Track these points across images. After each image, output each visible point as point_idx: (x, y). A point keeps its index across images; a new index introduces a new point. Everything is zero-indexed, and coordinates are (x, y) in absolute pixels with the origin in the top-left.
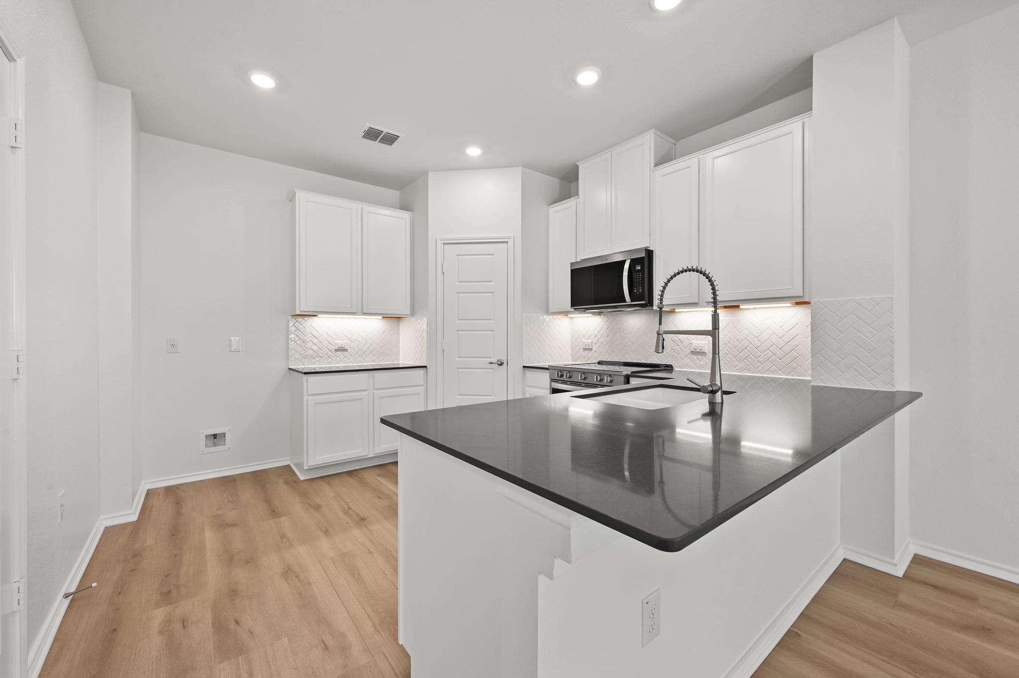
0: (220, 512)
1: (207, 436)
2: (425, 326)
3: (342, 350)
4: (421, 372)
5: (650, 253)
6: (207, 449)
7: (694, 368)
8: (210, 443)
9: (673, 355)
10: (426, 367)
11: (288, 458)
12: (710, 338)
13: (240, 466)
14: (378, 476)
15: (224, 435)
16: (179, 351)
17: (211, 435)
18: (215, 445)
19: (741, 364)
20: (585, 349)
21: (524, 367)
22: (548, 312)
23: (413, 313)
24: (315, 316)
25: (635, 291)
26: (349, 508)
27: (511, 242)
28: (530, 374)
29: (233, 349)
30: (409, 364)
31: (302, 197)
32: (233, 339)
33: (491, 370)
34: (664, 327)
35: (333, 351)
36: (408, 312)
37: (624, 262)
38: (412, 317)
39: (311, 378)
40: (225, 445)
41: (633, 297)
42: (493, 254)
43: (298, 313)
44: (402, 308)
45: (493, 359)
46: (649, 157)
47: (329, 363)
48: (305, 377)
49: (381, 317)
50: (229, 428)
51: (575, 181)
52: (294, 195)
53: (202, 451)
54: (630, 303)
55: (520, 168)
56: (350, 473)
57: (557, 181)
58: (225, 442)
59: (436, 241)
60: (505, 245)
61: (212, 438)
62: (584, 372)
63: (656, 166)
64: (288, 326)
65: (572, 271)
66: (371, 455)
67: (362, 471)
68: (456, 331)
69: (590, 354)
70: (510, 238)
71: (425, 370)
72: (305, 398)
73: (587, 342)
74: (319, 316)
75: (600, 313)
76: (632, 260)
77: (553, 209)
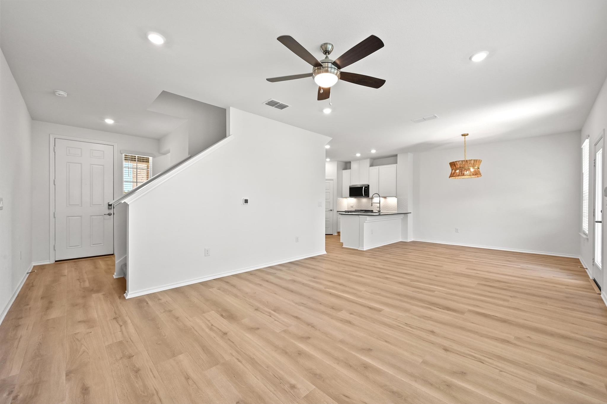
5: (369, 186)
9: (373, 208)
12: (379, 204)
19: (387, 210)
20: (351, 207)
21: (337, 211)
22: (342, 197)
27: (334, 180)
34: (373, 202)
37: (363, 187)
41: (365, 195)
42: (330, 183)
45: (330, 209)
46: (368, 165)
51: (350, 166)
55: (336, 162)
57: (344, 163)
60: (332, 181)
63: (370, 166)
65: (350, 188)
69: (352, 208)
73: (352, 205)
75: (355, 198)
76: (365, 187)
77: (344, 171)
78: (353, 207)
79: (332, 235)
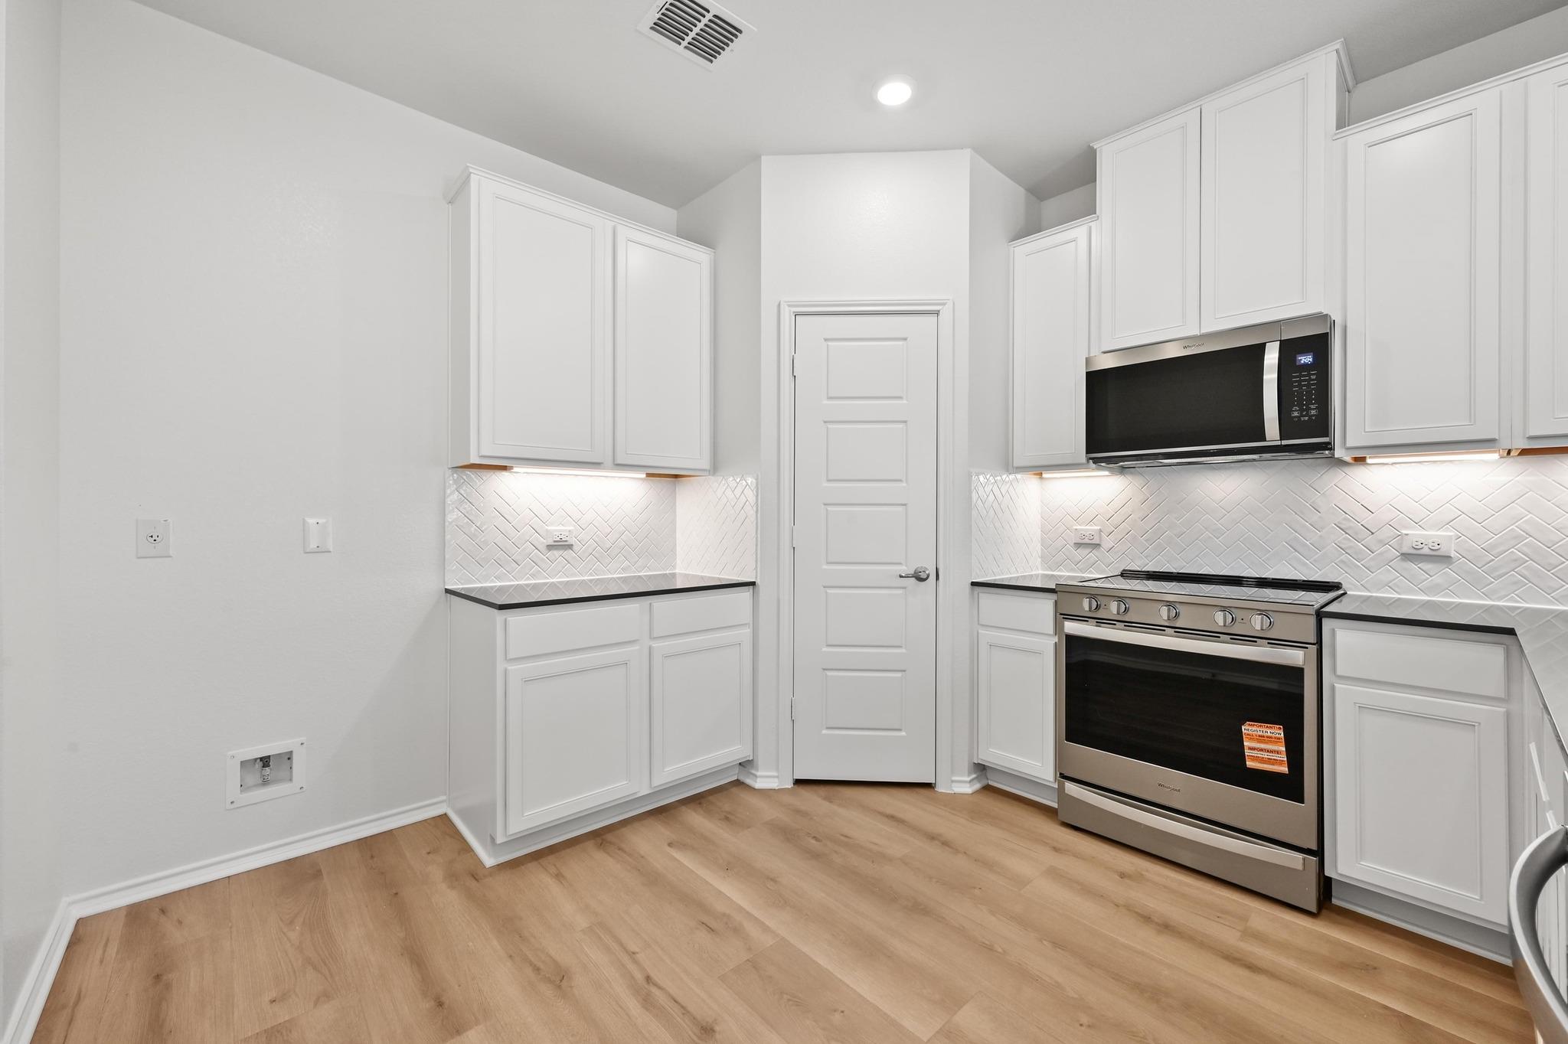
0: (282, 1015)
1: (244, 764)
2: (750, 495)
3: (561, 545)
4: (745, 594)
6: (244, 795)
7: (1410, 591)
8: (253, 778)
9: (1342, 561)
10: (753, 584)
11: (444, 798)
13: (328, 829)
14: (670, 845)
15: (289, 756)
16: (171, 553)
17: (256, 759)
18: (265, 782)
20: (1078, 545)
21: (974, 584)
22: (1009, 466)
23: (715, 468)
24: (504, 468)
25: (1296, 414)
26: (648, 979)
27: (945, 313)
28: (987, 598)
29: (313, 546)
30: (719, 579)
31: (485, 188)
32: (311, 521)
33: (900, 591)
35: (543, 548)
36: (705, 463)
37: (1259, 350)
38: (713, 475)
39: (515, 618)
40: (291, 780)
41: (1289, 429)
42: (905, 339)
43: (474, 459)
44: (691, 454)
45: (904, 568)
47: (533, 576)
48: (500, 616)
49: (644, 476)
50: (303, 739)
51: (1088, 183)
52: (466, 181)
53: (232, 803)
54: (1279, 443)
55: (968, 151)
56: (596, 835)
57: (1021, 191)
58: (291, 772)
59: (779, 305)
60: (933, 318)
61: (259, 764)
62: (1094, 595)
63: (1343, 125)
64: (445, 493)
65: (1089, 374)
66: (645, 791)
67: (624, 830)
68: (823, 506)
69: (1093, 556)
70: (944, 304)
71: (751, 591)
72: (501, 666)
73: (1087, 530)
74: (515, 470)
76: (1285, 342)
77: (1025, 248)
78: (1097, 546)
79: (928, 786)
